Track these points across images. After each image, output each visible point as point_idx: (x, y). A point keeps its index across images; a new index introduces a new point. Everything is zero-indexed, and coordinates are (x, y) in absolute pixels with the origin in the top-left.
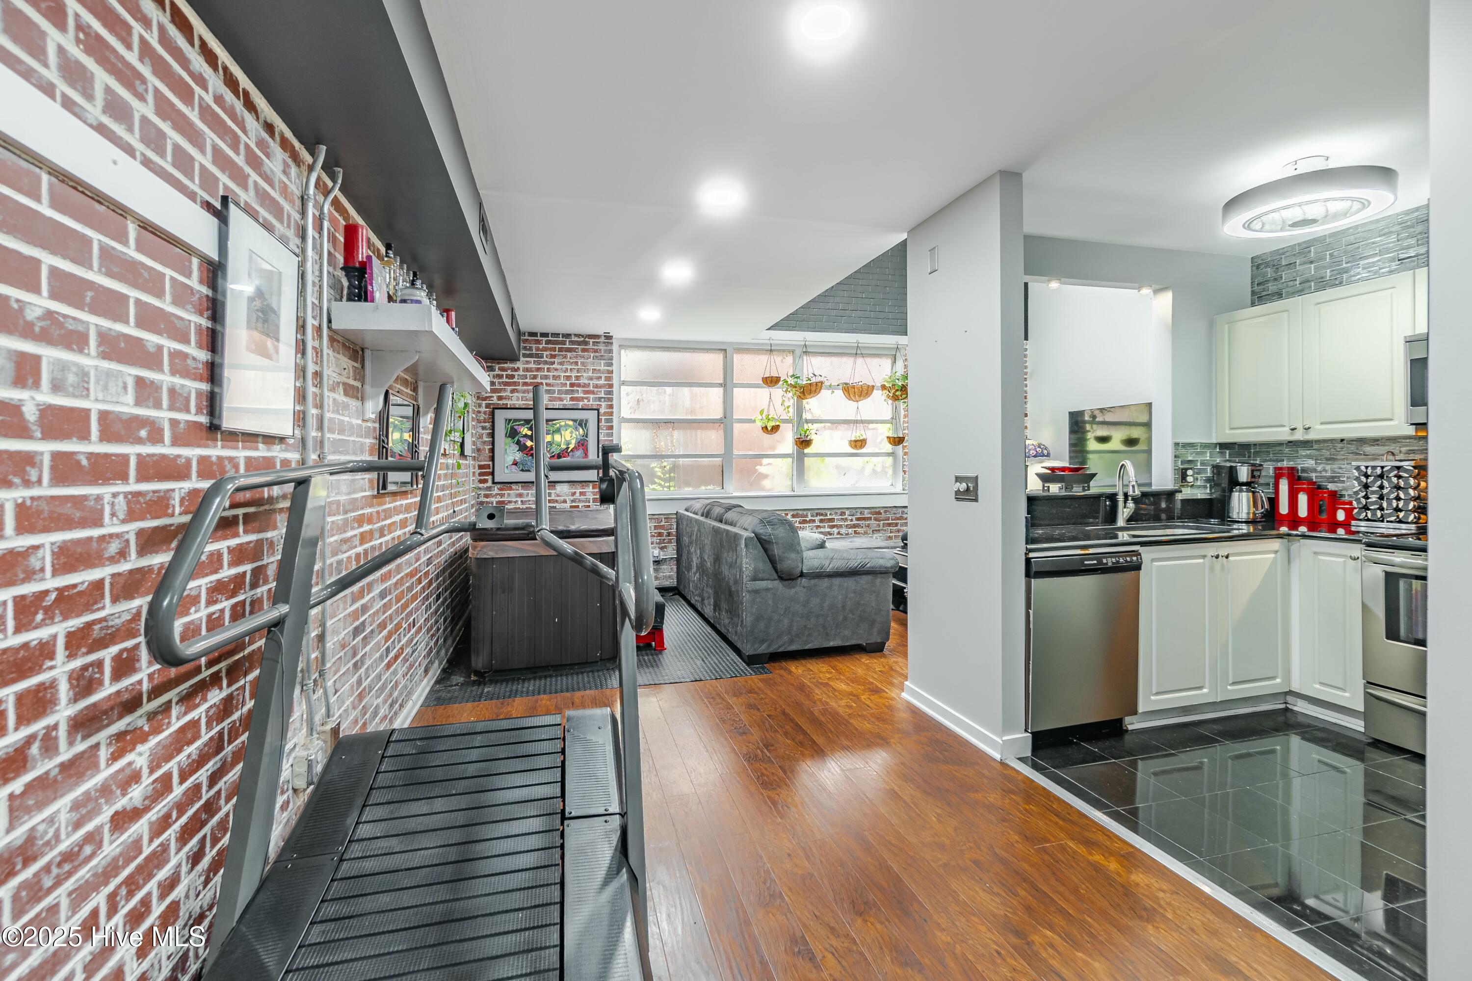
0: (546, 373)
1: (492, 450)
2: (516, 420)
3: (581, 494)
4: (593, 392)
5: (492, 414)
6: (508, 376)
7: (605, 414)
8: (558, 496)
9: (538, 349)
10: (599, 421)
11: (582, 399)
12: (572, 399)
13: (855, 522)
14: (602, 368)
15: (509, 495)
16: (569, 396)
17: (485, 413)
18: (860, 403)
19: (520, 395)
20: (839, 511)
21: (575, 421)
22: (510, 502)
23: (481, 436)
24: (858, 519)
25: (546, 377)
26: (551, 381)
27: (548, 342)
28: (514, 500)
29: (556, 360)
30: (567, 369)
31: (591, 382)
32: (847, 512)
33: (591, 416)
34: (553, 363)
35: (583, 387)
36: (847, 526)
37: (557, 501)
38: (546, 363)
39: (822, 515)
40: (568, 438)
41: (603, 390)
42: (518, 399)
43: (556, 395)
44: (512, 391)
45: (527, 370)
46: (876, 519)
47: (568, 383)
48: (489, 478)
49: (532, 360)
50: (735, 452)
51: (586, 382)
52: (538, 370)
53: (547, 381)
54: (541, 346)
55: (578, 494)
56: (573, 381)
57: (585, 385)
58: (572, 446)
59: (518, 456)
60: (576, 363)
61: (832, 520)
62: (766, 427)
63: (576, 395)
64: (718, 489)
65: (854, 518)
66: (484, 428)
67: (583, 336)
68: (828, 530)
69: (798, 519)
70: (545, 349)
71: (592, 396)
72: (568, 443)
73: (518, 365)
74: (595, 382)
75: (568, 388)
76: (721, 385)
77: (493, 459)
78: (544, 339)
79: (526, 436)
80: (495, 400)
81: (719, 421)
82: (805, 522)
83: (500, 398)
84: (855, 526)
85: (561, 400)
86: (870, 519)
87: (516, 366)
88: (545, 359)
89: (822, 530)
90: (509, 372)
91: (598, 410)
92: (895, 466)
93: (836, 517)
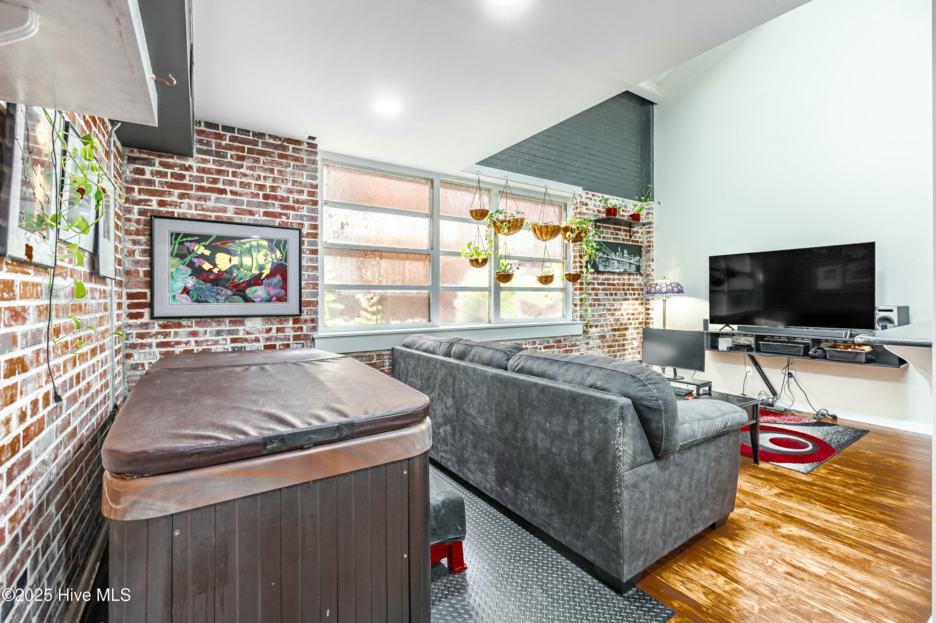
0: (230, 178)
1: (150, 274)
2: (186, 235)
3: (278, 330)
4: (293, 208)
5: (150, 224)
6: (173, 175)
7: (308, 235)
8: (248, 333)
9: (218, 146)
10: (301, 243)
11: (280, 215)
12: (266, 214)
14: (305, 180)
15: (176, 334)
16: (262, 210)
17: (138, 222)
18: (547, 242)
19: (193, 202)
20: (531, 341)
21: (270, 241)
22: (178, 343)
23: (131, 253)
25: (231, 183)
26: (237, 189)
27: (233, 139)
28: (185, 340)
29: (245, 163)
30: (259, 176)
31: (291, 196)
32: (538, 342)
33: (292, 237)
34: (241, 167)
35: (281, 200)
37: (246, 340)
38: (230, 164)
40: (261, 262)
41: (305, 206)
42: (190, 207)
43: (245, 207)
44: (181, 196)
45: (204, 171)
46: (558, 347)
47: (261, 193)
48: (146, 312)
49: (211, 158)
50: (441, 285)
51: (285, 195)
52: (219, 172)
53: (233, 188)
54: (224, 143)
55: (274, 331)
56: (268, 192)
57: (282, 199)
58: (266, 272)
59: (191, 282)
60: (272, 171)
63: (271, 210)
64: (425, 321)
65: (542, 346)
66: (135, 243)
67: (280, 139)
70: (231, 148)
71: (291, 213)
72: (261, 268)
73: (189, 162)
74: (296, 196)
75: (261, 200)
76: (426, 216)
77: (151, 285)
78: (229, 134)
79: (202, 256)
80: (154, 206)
81: (426, 253)
83: (162, 204)
85: (251, 213)
86: (553, 347)
87: (187, 164)
88: (229, 159)
90: (176, 170)
91: (300, 230)
92: (565, 301)
93: (529, 347)
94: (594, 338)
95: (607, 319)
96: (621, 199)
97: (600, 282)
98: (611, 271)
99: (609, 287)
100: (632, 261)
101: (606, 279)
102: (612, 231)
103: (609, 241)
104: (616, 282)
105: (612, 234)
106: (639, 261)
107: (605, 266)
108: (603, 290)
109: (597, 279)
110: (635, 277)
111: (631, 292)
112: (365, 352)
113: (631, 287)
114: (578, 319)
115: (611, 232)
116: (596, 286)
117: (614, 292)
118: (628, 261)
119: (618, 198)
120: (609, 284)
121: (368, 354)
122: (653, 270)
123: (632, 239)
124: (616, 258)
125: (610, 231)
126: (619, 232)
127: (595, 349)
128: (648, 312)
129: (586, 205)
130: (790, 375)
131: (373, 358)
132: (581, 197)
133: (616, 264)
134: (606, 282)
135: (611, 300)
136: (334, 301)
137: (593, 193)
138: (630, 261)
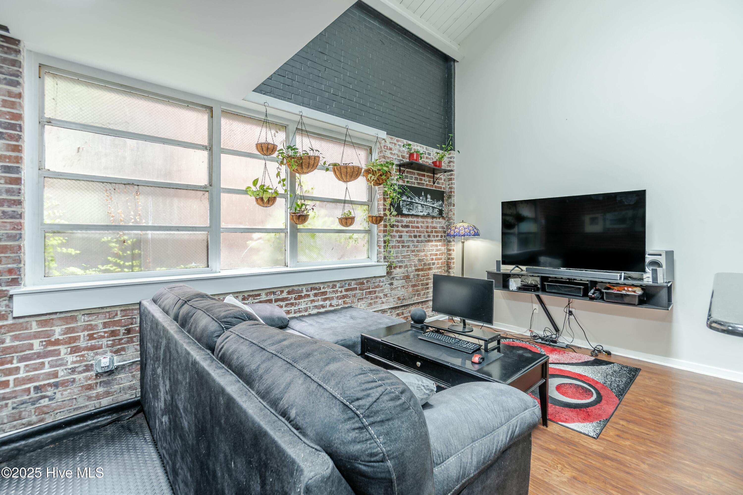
13: (344, 293)
20: (331, 285)
24: (347, 290)
32: (338, 285)
36: (337, 297)
39: (316, 289)
46: (360, 289)
50: (223, 225)
61: (324, 293)
62: (262, 199)
64: (202, 266)
65: (343, 289)
68: (321, 303)
69: (293, 296)
76: (204, 148)
81: (204, 189)
82: (300, 297)
84: (344, 297)
86: (355, 289)
89: (316, 304)
92: (370, 242)
93: (328, 291)
94: (398, 278)
95: (411, 260)
96: (425, 147)
97: (404, 224)
98: (415, 214)
99: (413, 229)
100: (435, 205)
101: (410, 222)
102: (416, 176)
103: (413, 185)
104: (419, 225)
105: (416, 179)
106: (441, 206)
107: (409, 209)
108: (407, 232)
109: (402, 221)
110: (438, 220)
111: (434, 234)
112: (102, 308)
113: (434, 230)
114: (382, 260)
115: (415, 178)
116: (400, 229)
117: (418, 234)
118: (431, 205)
119: (423, 146)
120: (413, 227)
121: (108, 310)
122: (454, 214)
123: (436, 184)
124: (420, 202)
125: (414, 176)
126: (423, 178)
127: (399, 289)
128: (450, 252)
129: (391, 149)
130: (571, 313)
131: (116, 315)
132: (385, 141)
133: (420, 207)
134: (411, 224)
135: (415, 242)
136: (62, 245)
137: (397, 138)
138: (433, 206)
